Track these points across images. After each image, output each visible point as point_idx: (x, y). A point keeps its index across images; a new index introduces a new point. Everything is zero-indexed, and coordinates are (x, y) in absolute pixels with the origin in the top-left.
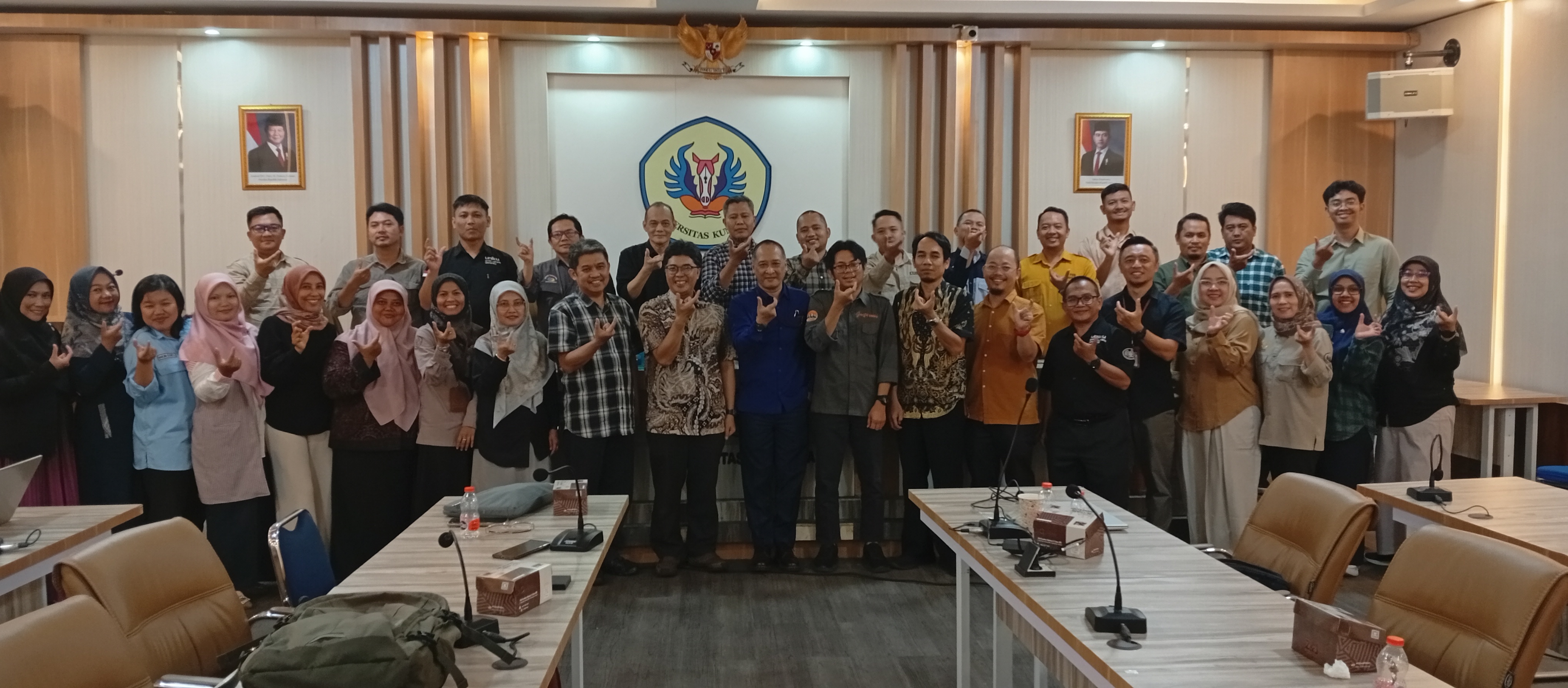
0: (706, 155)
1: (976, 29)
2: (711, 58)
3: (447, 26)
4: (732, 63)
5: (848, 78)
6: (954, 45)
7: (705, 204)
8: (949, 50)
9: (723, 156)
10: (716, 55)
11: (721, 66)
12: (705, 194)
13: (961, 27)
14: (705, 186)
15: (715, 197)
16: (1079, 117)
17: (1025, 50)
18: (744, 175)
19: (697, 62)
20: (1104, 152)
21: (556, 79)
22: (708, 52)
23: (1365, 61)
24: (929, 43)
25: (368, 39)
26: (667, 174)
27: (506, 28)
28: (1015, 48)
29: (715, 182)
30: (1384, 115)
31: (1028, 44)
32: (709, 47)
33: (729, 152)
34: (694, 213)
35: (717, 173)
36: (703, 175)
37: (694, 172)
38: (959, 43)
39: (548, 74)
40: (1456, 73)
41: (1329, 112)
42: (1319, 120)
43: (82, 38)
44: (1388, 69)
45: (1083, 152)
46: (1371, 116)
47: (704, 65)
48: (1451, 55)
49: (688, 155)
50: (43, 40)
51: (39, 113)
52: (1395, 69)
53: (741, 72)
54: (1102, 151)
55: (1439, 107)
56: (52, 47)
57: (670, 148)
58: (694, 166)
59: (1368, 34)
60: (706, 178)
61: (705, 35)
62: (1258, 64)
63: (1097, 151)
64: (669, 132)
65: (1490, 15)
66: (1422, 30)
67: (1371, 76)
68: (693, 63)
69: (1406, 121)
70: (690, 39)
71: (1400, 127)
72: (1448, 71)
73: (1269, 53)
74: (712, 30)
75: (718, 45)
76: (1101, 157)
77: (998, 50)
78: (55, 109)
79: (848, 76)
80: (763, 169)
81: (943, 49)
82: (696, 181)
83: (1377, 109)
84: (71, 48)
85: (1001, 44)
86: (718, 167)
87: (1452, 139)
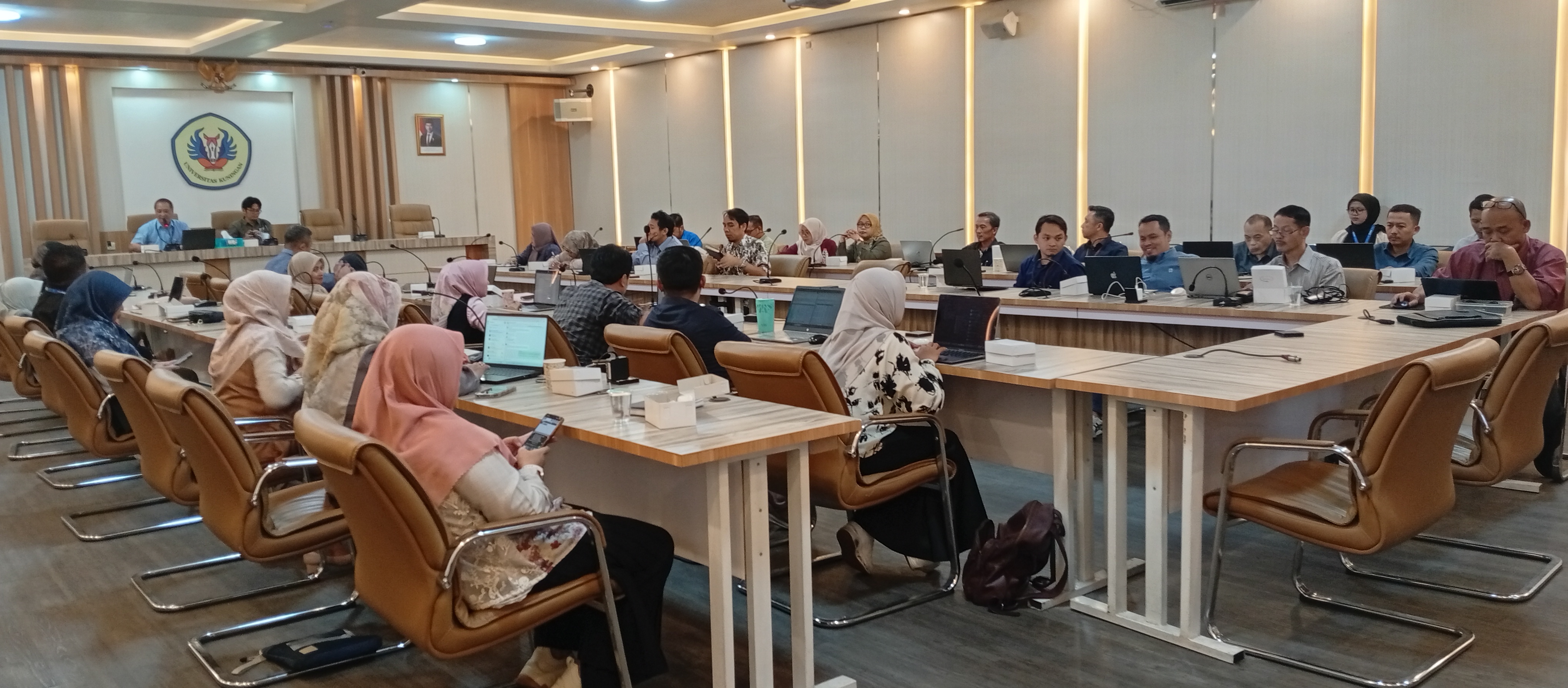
0: (212, 135)
1: (365, 70)
2: (218, 81)
3: (51, 60)
4: (229, 84)
5: (291, 93)
6: (350, 77)
7: (213, 163)
8: (349, 79)
9: (222, 136)
10: (221, 80)
11: (223, 86)
13: (355, 69)
14: (213, 153)
15: (219, 159)
16: (416, 117)
17: (388, 81)
18: (235, 146)
19: (209, 83)
20: (431, 135)
21: (119, 91)
22: (216, 78)
23: (552, 91)
24: (337, 76)
26: (189, 146)
27: (87, 61)
28: (383, 80)
30: (563, 120)
31: (390, 78)
32: (218, 75)
33: (226, 133)
34: (207, 168)
35: (219, 145)
36: (210, 147)
37: (205, 145)
38: (353, 76)
39: (114, 88)
40: (593, 102)
41: (538, 115)
42: (533, 120)
44: (563, 98)
45: (421, 134)
46: (557, 120)
47: (213, 85)
48: (590, 92)
49: (201, 135)
52: (566, 98)
53: (235, 88)
55: (586, 116)
57: (190, 131)
58: (205, 142)
59: (552, 79)
60: (212, 148)
61: (214, 69)
62: (502, 91)
63: (428, 134)
64: (188, 122)
65: (605, 74)
66: (577, 77)
67: (556, 101)
68: (207, 83)
69: (573, 123)
70: (204, 70)
71: (570, 125)
72: (588, 100)
73: (507, 85)
74: (219, 67)
75: (222, 74)
76: (430, 137)
77: (374, 80)
79: (291, 91)
80: (246, 143)
81: (345, 80)
82: (207, 150)
83: (560, 117)
85: (376, 77)
86: (219, 142)
87: (593, 131)
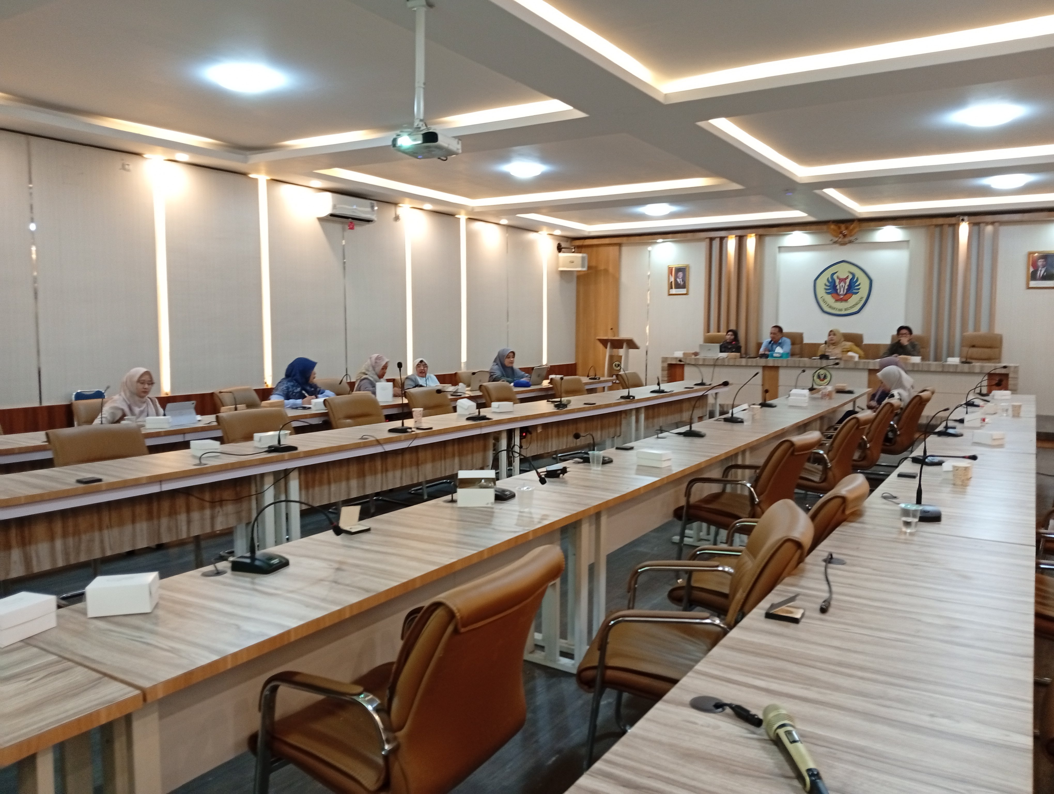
0: (843, 276)
1: (966, 217)
2: (843, 237)
3: (739, 232)
4: (852, 238)
5: (909, 241)
6: (959, 224)
7: (841, 297)
8: (957, 226)
9: (851, 277)
10: (845, 236)
11: (847, 240)
12: (842, 292)
13: (962, 217)
14: (842, 289)
15: (846, 294)
16: (1030, 254)
17: (996, 224)
18: (859, 285)
19: (836, 239)
21: (782, 249)
22: (841, 235)
24: (946, 224)
25: (712, 239)
26: (826, 285)
27: (761, 231)
28: (992, 223)
29: (846, 287)
31: (998, 222)
33: (854, 276)
34: (837, 300)
35: (848, 283)
36: (841, 285)
37: (837, 284)
38: (962, 223)
39: (779, 247)
43: (620, 245)
45: (1031, 269)
47: (840, 240)
49: (835, 276)
50: (609, 246)
51: (606, 271)
53: (858, 241)
54: (1043, 269)
56: (611, 248)
57: (828, 274)
58: (837, 281)
60: (842, 286)
61: (840, 228)
63: (1040, 269)
64: (827, 268)
70: (833, 229)
74: (843, 226)
75: (845, 232)
77: (982, 225)
78: (611, 270)
79: (909, 239)
80: (868, 281)
81: (954, 226)
82: (838, 287)
84: (616, 248)
85: (986, 222)
86: (848, 281)
